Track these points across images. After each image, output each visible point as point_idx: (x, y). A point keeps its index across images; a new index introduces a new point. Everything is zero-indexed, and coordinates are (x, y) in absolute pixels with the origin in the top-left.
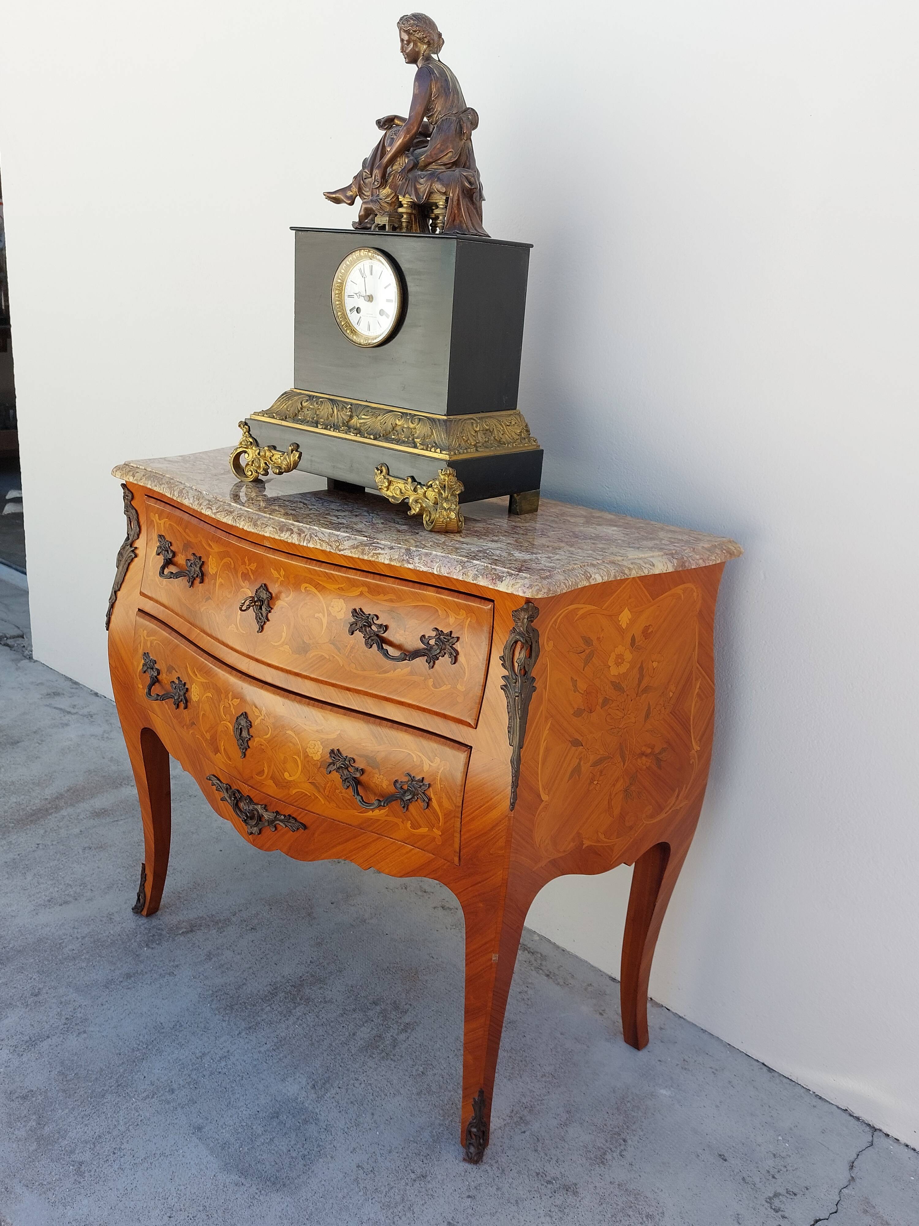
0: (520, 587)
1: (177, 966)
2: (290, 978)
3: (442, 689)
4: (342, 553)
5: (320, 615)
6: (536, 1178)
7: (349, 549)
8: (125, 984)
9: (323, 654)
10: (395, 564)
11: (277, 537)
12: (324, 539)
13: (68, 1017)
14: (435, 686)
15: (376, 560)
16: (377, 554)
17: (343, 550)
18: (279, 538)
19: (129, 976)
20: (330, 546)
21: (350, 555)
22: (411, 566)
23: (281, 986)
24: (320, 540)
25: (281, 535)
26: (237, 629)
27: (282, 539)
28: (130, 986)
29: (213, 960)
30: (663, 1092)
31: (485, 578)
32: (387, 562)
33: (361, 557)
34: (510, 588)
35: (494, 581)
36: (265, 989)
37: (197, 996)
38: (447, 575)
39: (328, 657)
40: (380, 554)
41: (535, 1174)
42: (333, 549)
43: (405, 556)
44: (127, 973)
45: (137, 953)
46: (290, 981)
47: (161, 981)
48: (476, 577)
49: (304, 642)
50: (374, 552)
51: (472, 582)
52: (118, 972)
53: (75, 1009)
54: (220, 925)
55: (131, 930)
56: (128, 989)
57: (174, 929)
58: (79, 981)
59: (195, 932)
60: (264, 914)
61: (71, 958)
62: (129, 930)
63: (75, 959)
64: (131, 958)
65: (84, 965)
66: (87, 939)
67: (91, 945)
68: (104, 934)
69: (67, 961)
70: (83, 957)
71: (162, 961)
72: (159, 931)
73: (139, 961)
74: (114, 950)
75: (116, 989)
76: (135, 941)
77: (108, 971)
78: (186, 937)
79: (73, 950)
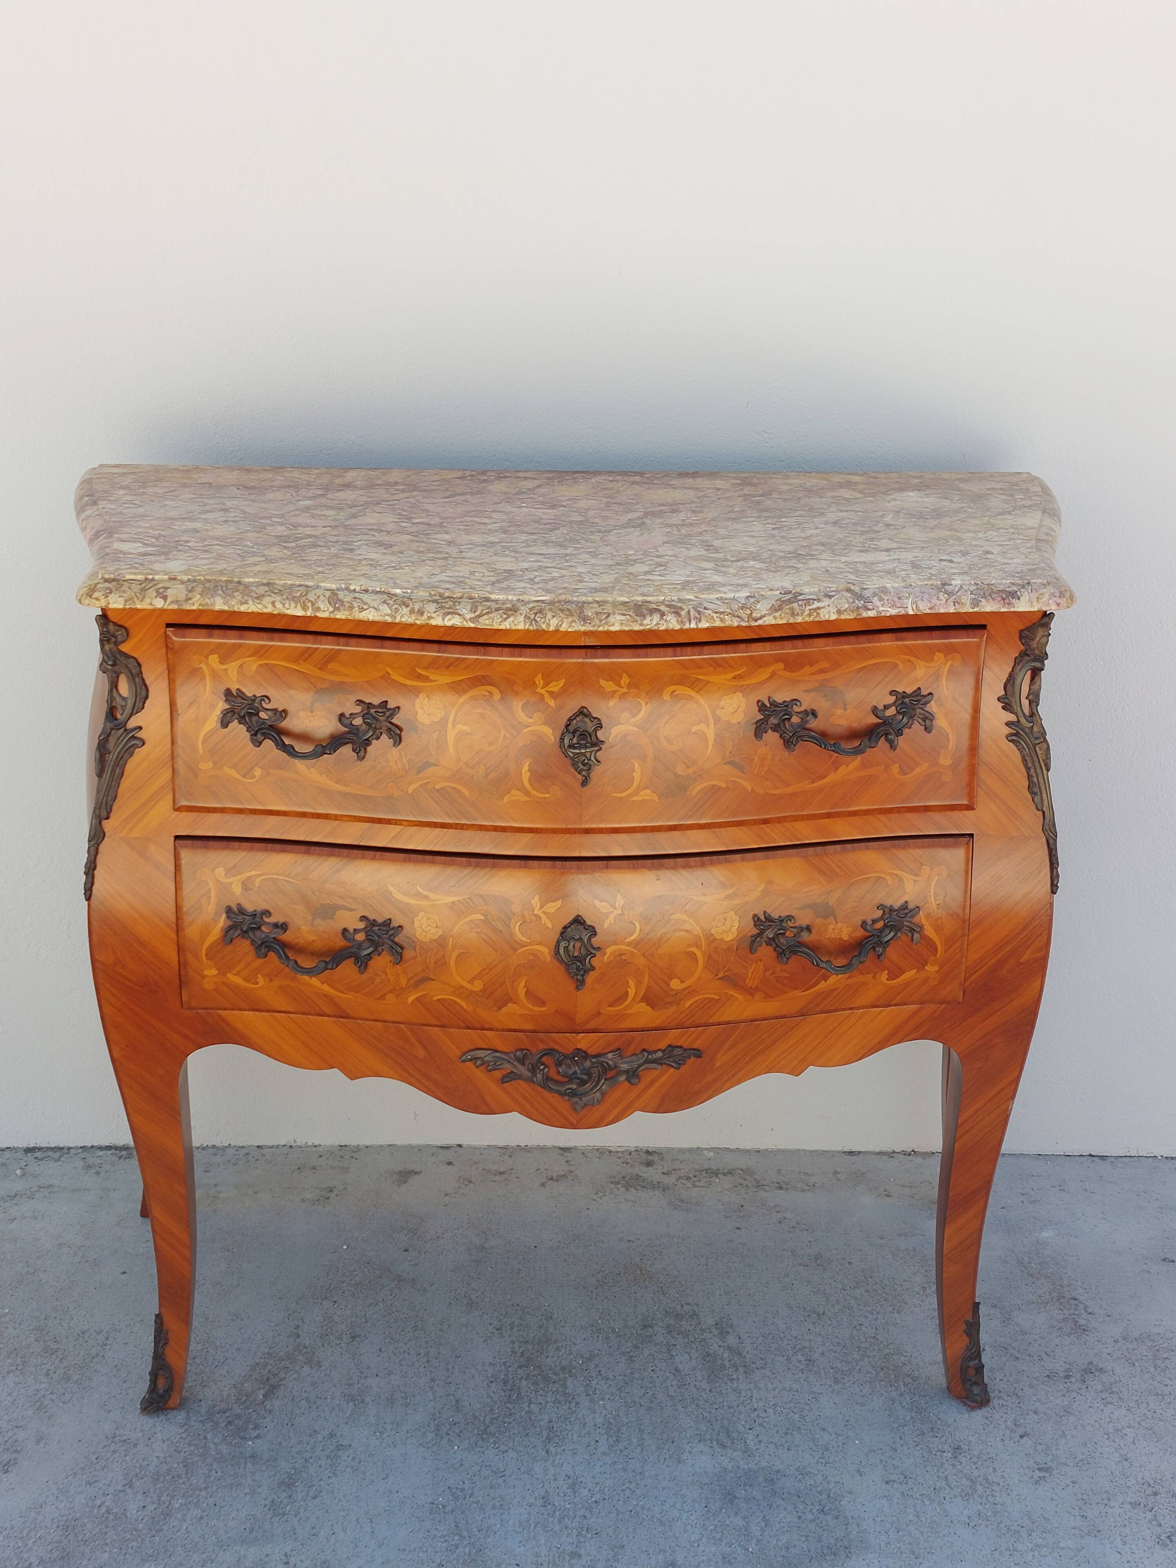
0: (1049, 600)
1: (332, 1435)
2: (503, 1361)
3: (914, 773)
4: (760, 622)
5: (702, 727)
6: (1052, 1382)
7: (769, 615)
8: (299, 1496)
9: (715, 783)
10: (848, 617)
11: (637, 627)
12: (722, 610)
14: (903, 772)
15: (816, 619)
16: (815, 609)
17: (761, 618)
18: (642, 628)
19: (288, 1484)
20: (738, 617)
21: (773, 622)
22: (872, 614)
23: (506, 1375)
24: (716, 613)
25: (645, 622)
26: (527, 793)
27: (648, 627)
30: (1045, 1234)
31: (991, 601)
32: (833, 617)
33: (791, 621)
34: (1035, 603)
35: (1007, 601)
36: (493, 1390)
37: (421, 1449)
38: (928, 611)
39: (724, 786)
40: (819, 608)
41: (1046, 1379)
42: (743, 620)
43: (857, 602)
44: (278, 1484)
45: (248, 1455)
46: (508, 1364)
47: (344, 1463)
48: (975, 603)
49: (676, 776)
50: (808, 608)
51: (971, 610)
52: (263, 1491)
54: (300, 1358)
55: (184, 1435)
56: (315, 1498)
57: (244, 1398)
58: (226, 1532)
59: (280, 1385)
60: (339, 1313)
61: (162, 1517)
62: (178, 1437)
63: (167, 1514)
64: (249, 1465)
65: (197, 1512)
66: (138, 1484)
67: (159, 1486)
68: (154, 1463)
69: (161, 1523)
70: (177, 1506)
71: (299, 1442)
72: (228, 1414)
73: (268, 1461)
74: (206, 1472)
75: (299, 1508)
76: (216, 1444)
77: (248, 1497)
78: (280, 1398)
79: (144, 1507)
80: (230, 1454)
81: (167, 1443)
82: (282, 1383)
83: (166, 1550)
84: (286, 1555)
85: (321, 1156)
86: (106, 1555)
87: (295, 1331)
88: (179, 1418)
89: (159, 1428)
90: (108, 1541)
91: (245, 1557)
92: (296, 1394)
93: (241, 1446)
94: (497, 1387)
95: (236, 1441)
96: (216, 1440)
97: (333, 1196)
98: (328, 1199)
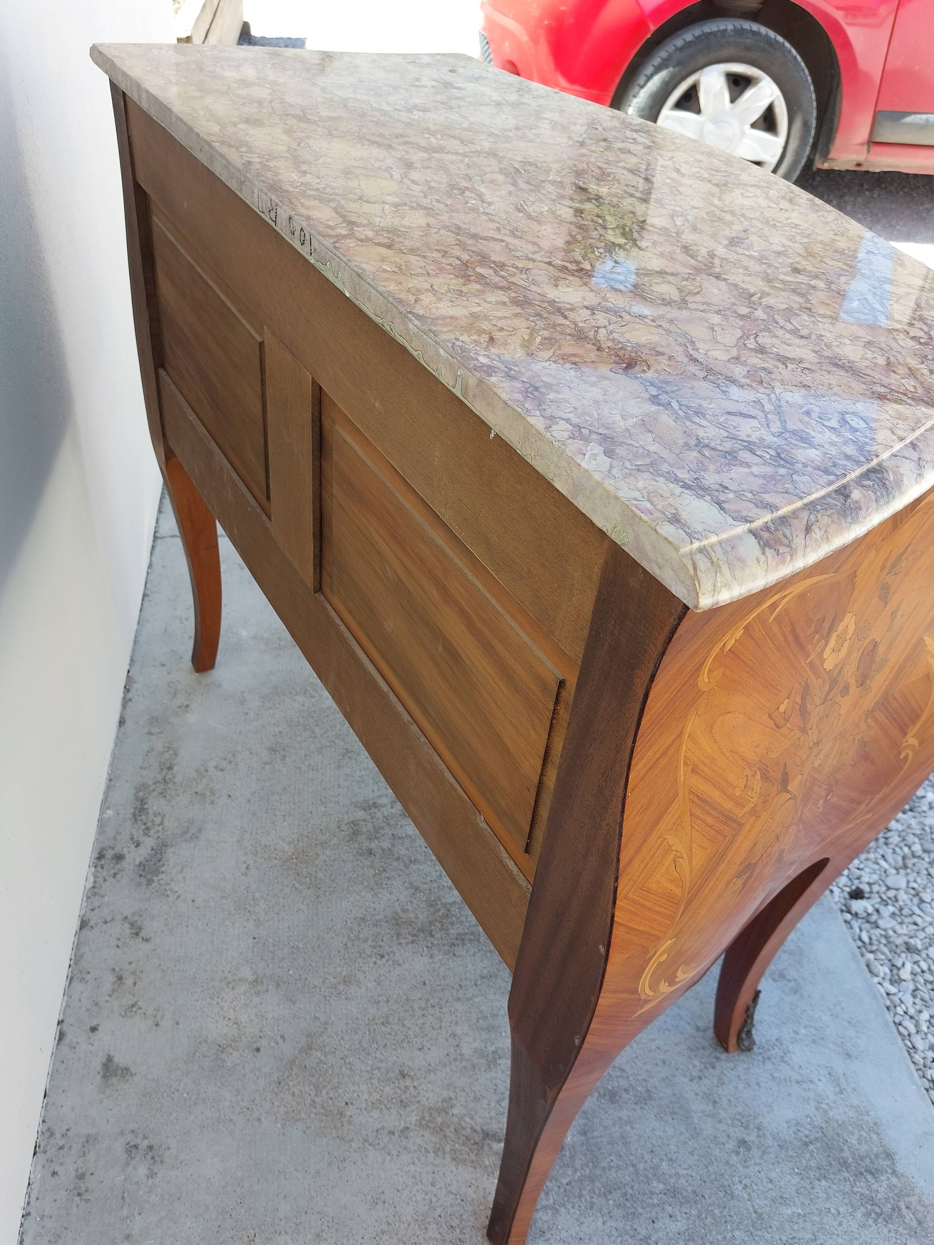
2: (425, 949)
8: (624, 1083)
13: (711, 1070)
23: (444, 945)
28: (619, 1074)
36: (464, 953)
45: (583, 1138)
46: (430, 945)
52: (624, 1114)
53: (700, 1078)
54: (439, 1120)
55: (569, 1206)
56: (623, 1070)
58: (681, 1133)
59: (483, 1130)
60: (366, 1096)
61: (678, 1195)
62: (572, 1211)
63: (674, 1192)
64: (596, 1134)
65: (664, 1165)
66: (643, 1232)
67: (640, 1210)
68: (613, 1224)
69: (685, 1194)
70: (661, 1186)
73: (587, 1118)
74: (613, 1170)
75: (638, 1080)
76: (576, 1170)
77: (637, 1126)
79: (671, 1216)
80: (585, 1155)
81: (582, 1219)
82: (478, 1128)
83: (716, 1180)
84: (692, 1080)
85: (54, 1173)
86: (737, 1233)
87: (396, 1134)
88: (545, 1218)
89: (564, 1234)
90: (720, 1237)
91: (703, 1112)
92: (493, 1114)
93: (573, 1147)
94: (459, 951)
95: (568, 1154)
96: (570, 1173)
97: (146, 1143)
98: (151, 1148)
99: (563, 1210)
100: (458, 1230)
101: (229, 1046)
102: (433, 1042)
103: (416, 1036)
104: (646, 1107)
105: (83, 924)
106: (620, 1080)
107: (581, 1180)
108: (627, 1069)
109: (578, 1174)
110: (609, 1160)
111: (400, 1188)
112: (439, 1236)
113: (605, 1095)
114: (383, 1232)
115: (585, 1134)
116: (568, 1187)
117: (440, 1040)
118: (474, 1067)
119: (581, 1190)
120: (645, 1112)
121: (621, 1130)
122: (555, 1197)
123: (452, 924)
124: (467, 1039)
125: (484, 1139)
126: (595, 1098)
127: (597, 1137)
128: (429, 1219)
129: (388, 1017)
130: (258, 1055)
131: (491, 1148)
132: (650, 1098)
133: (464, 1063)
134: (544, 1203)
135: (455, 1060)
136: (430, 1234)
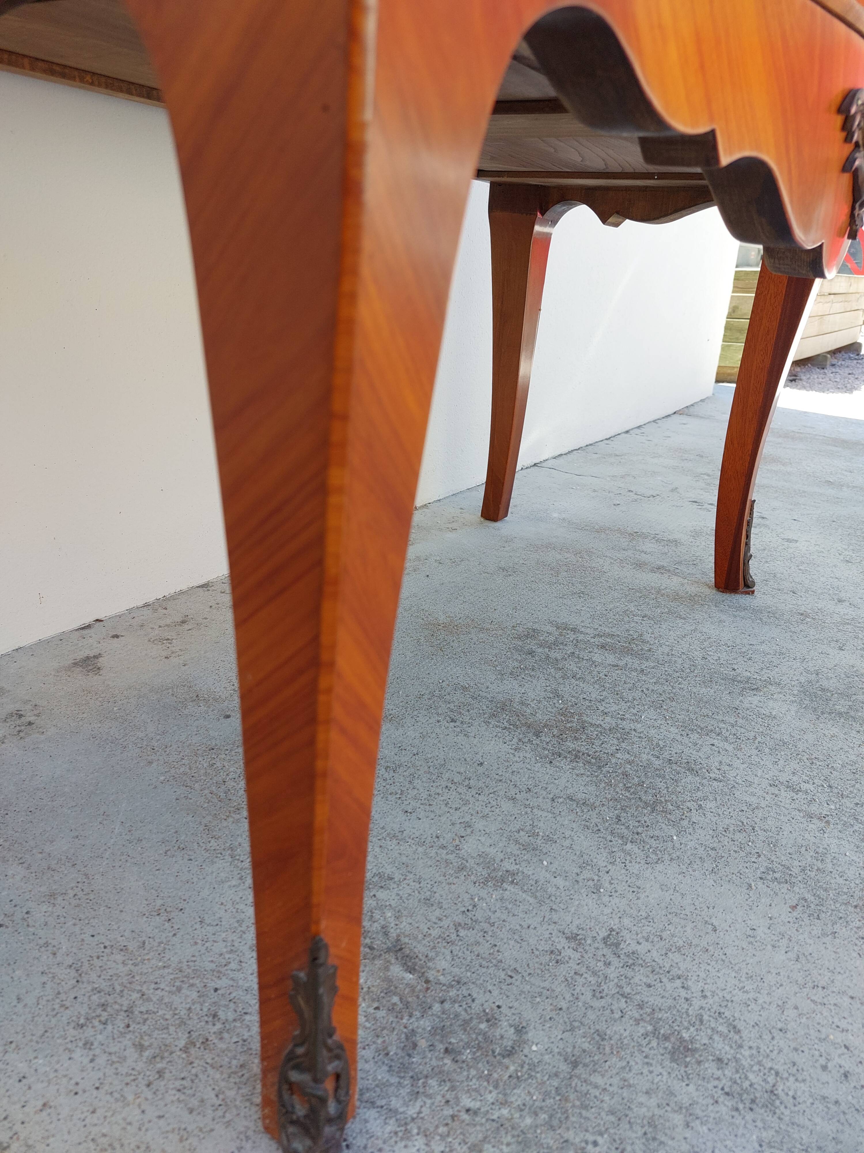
1: (573, 938)
2: (515, 740)
23: (545, 749)
28: (723, 1029)
29: (513, 868)
37: (660, 867)
44: (673, 1060)
45: (564, 1067)
46: (525, 740)
47: (655, 954)
52: (687, 1092)
57: (395, 999)
59: (398, 940)
71: (569, 983)
72: (423, 1044)
75: (760, 1064)
76: (504, 1103)
77: (703, 1129)
78: (431, 954)
80: (547, 1095)
82: (393, 934)
92: (435, 933)
93: (533, 1067)
94: (564, 764)
95: (512, 1068)
96: (490, 1098)
97: (32, 719)
98: (30, 723)
99: (420, 1142)
100: (219, 1026)
101: (206, 701)
102: (432, 816)
103: (415, 798)
104: (749, 1116)
105: (205, 586)
106: (716, 1037)
107: (501, 1125)
108: (745, 1034)
109: (505, 1112)
110: (591, 1138)
111: (208, 921)
112: (183, 1013)
113: (666, 1038)
114: (124, 949)
115: (575, 1064)
116: (465, 1117)
117: (443, 819)
118: (462, 868)
119: (485, 1139)
120: (739, 1121)
121: (657, 1112)
122: (426, 1111)
123: (576, 739)
124: (483, 839)
125: (389, 950)
126: (642, 1031)
127: (596, 1087)
128: (196, 981)
129: (400, 766)
130: (222, 720)
131: (387, 969)
132: (770, 1106)
133: (451, 857)
134: (395, 1103)
135: (443, 847)
136: (176, 1000)
